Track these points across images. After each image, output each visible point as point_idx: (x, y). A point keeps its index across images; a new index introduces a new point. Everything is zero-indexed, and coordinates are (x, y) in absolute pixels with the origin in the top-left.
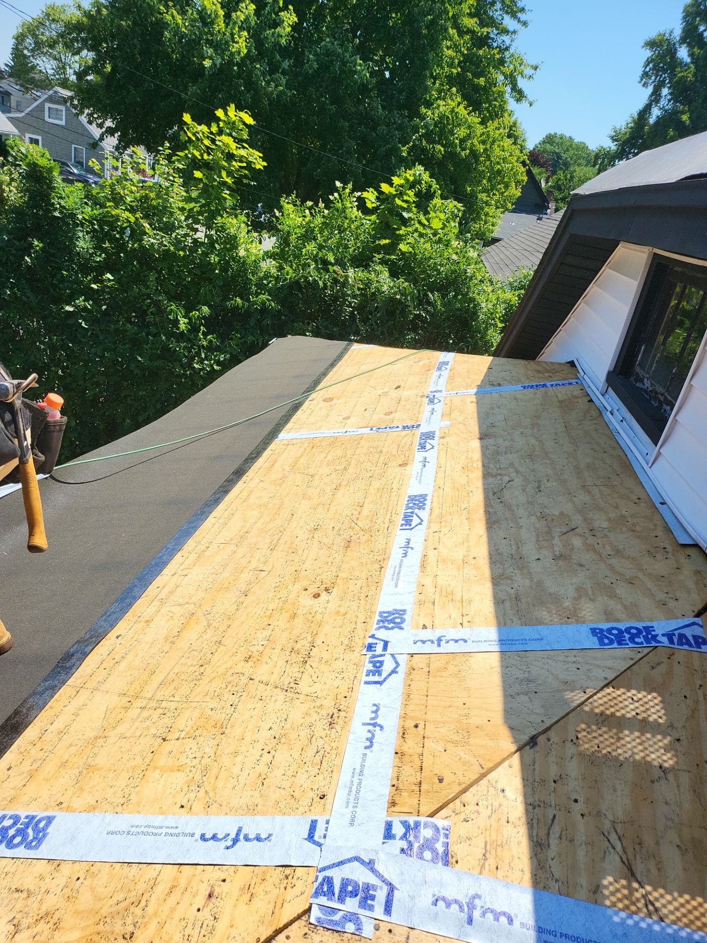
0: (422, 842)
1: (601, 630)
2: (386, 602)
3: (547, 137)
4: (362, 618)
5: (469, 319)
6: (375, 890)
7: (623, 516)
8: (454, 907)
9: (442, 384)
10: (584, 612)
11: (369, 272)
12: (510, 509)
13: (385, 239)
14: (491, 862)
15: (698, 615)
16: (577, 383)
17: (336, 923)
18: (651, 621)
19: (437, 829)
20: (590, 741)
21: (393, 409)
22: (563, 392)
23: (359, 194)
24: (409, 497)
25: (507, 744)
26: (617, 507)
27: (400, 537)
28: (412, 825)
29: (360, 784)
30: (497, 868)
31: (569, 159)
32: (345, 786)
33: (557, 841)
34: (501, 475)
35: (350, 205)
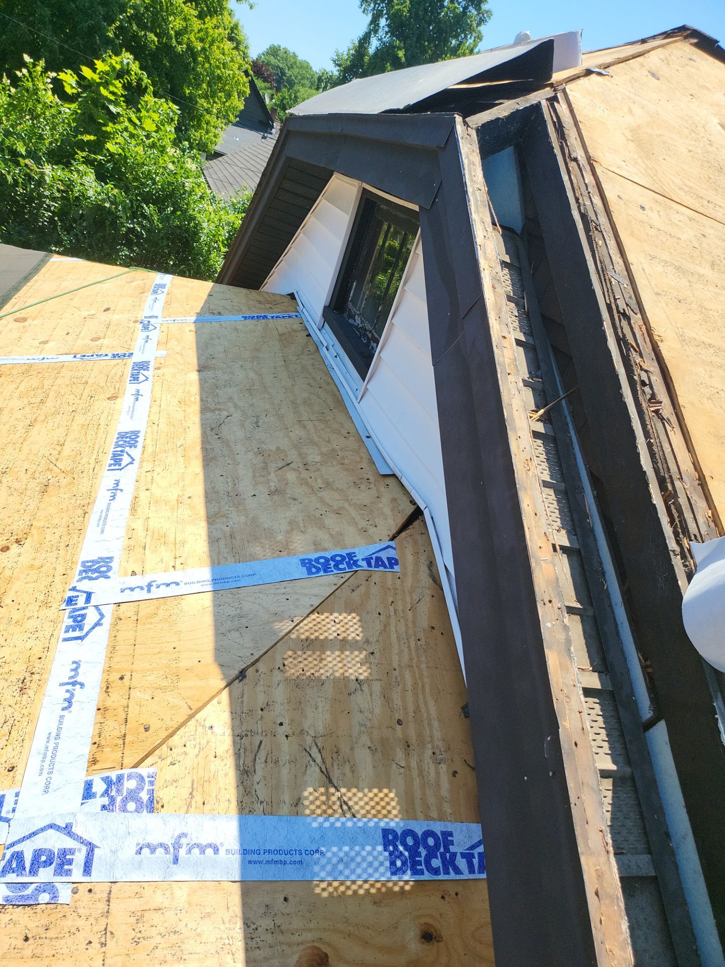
0: (125, 794)
1: (310, 560)
2: (90, 551)
3: (270, 48)
4: (60, 570)
5: (190, 239)
6: (73, 854)
7: (333, 450)
8: (160, 851)
9: (158, 309)
10: (295, 545)
11: (71, 171)
12: (228, 446)
13: (90, 134)
14: (198, 798)
15: (392, 539)
16: (296, 316)
17: (28, 897)
18: (354, 547)
19: (142, 779)
20: (296, 665)
21: (101, 335)
22: (283, 325)
23: (54, 74)
24: (119, 433)
25: (217, 681)
26: (329, 441)
27: (107, 478)
28: (114, 779)
29: (56, 748)
30: (204, 804)
31: (293, 78)
32: (39, 754)
33: (263, 765)
34: (219, 410)
35: (43, 87)
